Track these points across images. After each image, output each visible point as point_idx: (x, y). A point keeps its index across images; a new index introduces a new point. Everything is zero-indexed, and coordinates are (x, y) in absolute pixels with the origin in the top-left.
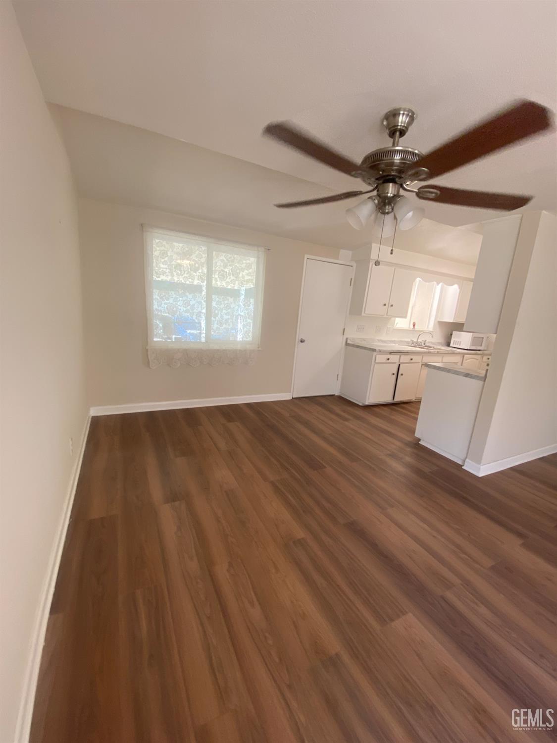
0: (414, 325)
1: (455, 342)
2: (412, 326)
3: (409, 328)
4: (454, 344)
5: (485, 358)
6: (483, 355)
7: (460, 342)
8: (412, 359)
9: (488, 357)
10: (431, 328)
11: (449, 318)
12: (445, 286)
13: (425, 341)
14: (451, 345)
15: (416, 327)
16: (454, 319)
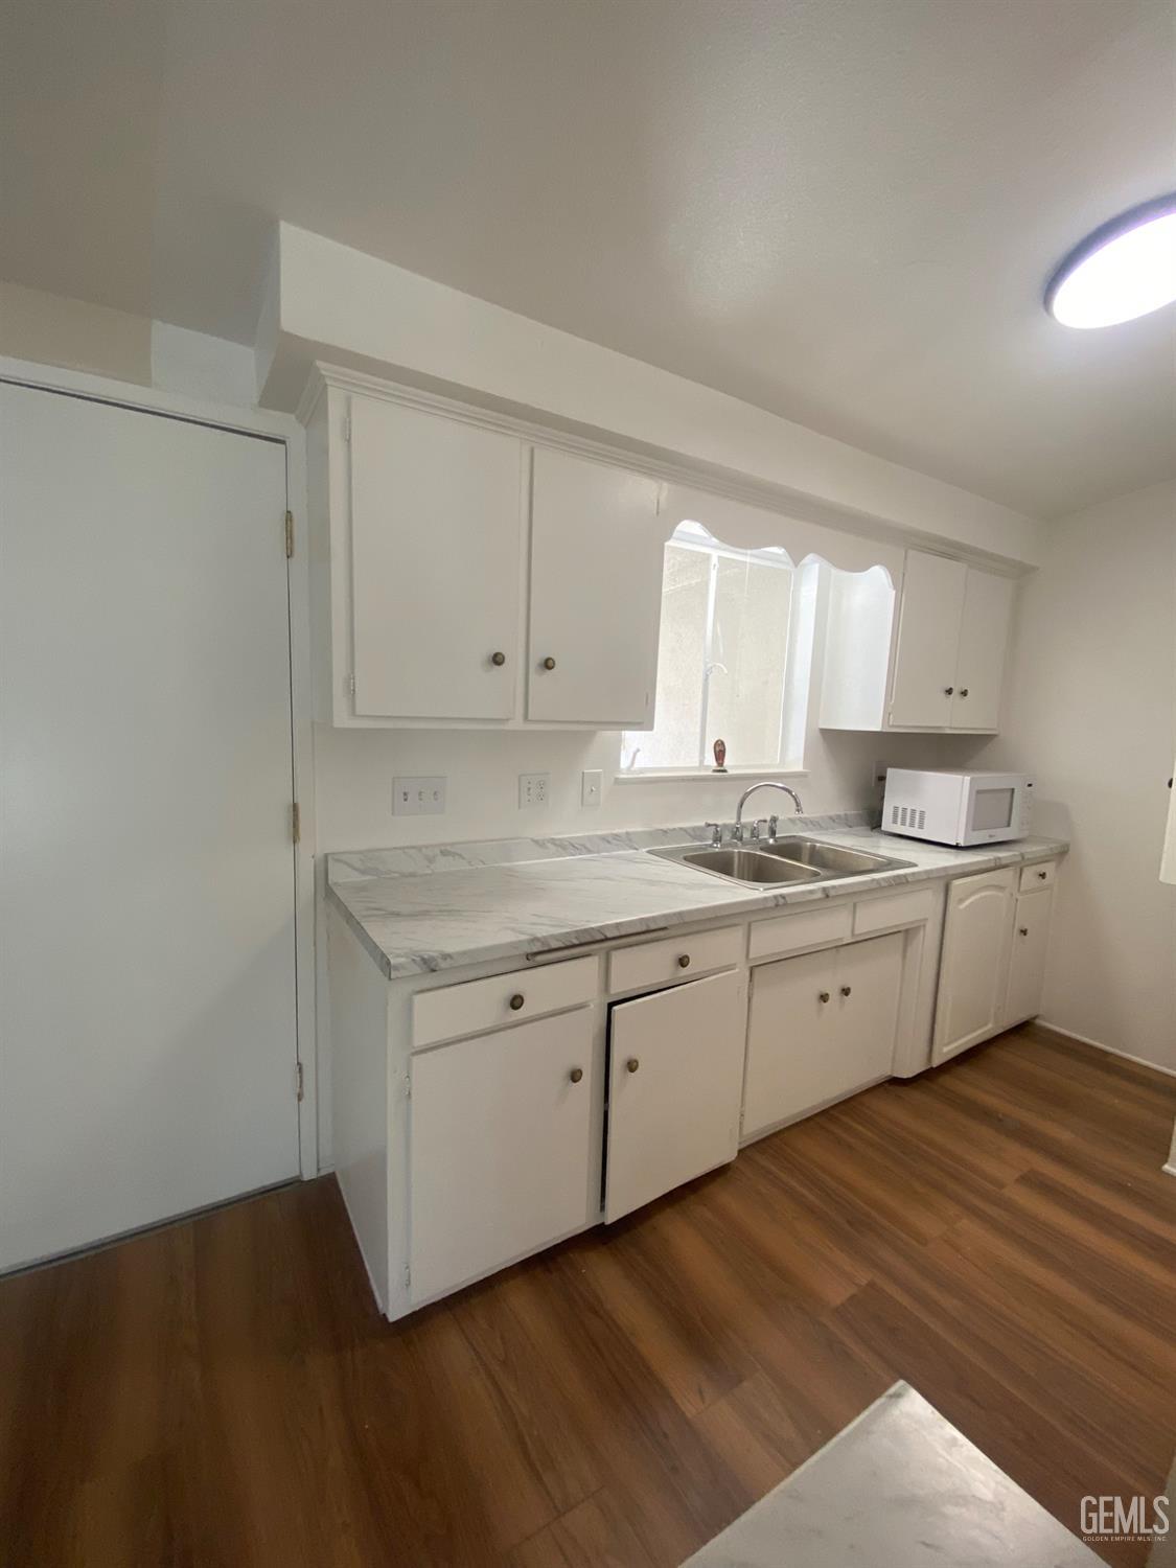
0: (720, 753)
1: (900, 815)
2: (711, 761)
3: (701, 765)
4: (895, 822)
5: (1029, 874)
6: (1020, 866)
7: (922, 813)
8: (683, 962)
9: (1042, 868)
10: (795, 761)
11: (865, 713)
12: (834, 571)
13: (774, 820)
14: (884, 827)
15: (727, 762)
16: (887, 714)
